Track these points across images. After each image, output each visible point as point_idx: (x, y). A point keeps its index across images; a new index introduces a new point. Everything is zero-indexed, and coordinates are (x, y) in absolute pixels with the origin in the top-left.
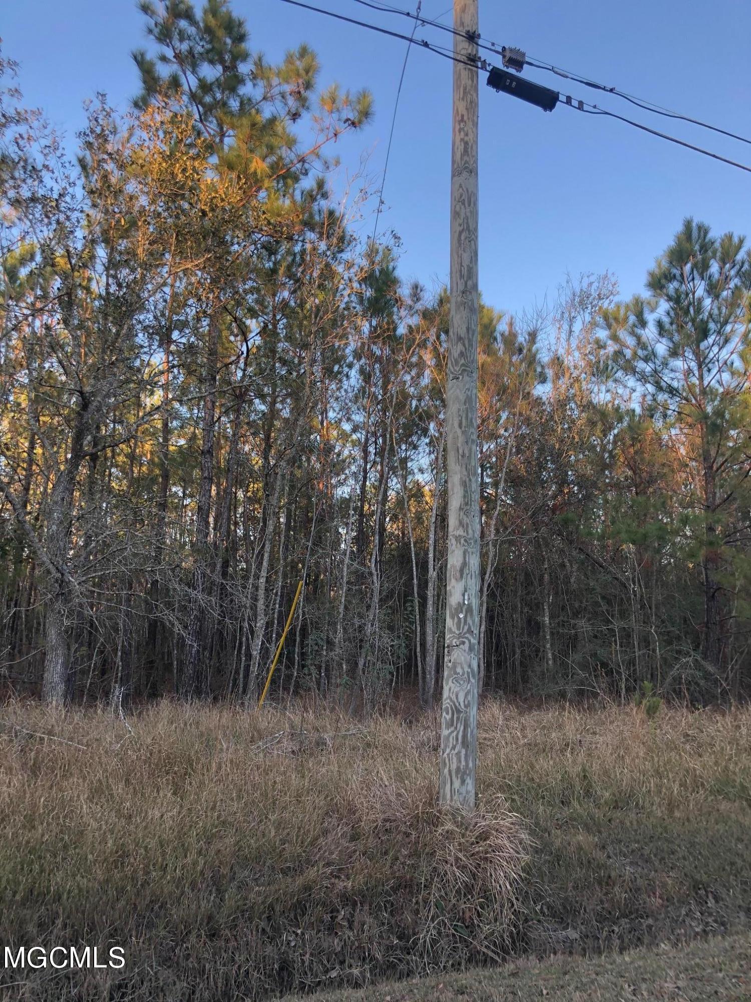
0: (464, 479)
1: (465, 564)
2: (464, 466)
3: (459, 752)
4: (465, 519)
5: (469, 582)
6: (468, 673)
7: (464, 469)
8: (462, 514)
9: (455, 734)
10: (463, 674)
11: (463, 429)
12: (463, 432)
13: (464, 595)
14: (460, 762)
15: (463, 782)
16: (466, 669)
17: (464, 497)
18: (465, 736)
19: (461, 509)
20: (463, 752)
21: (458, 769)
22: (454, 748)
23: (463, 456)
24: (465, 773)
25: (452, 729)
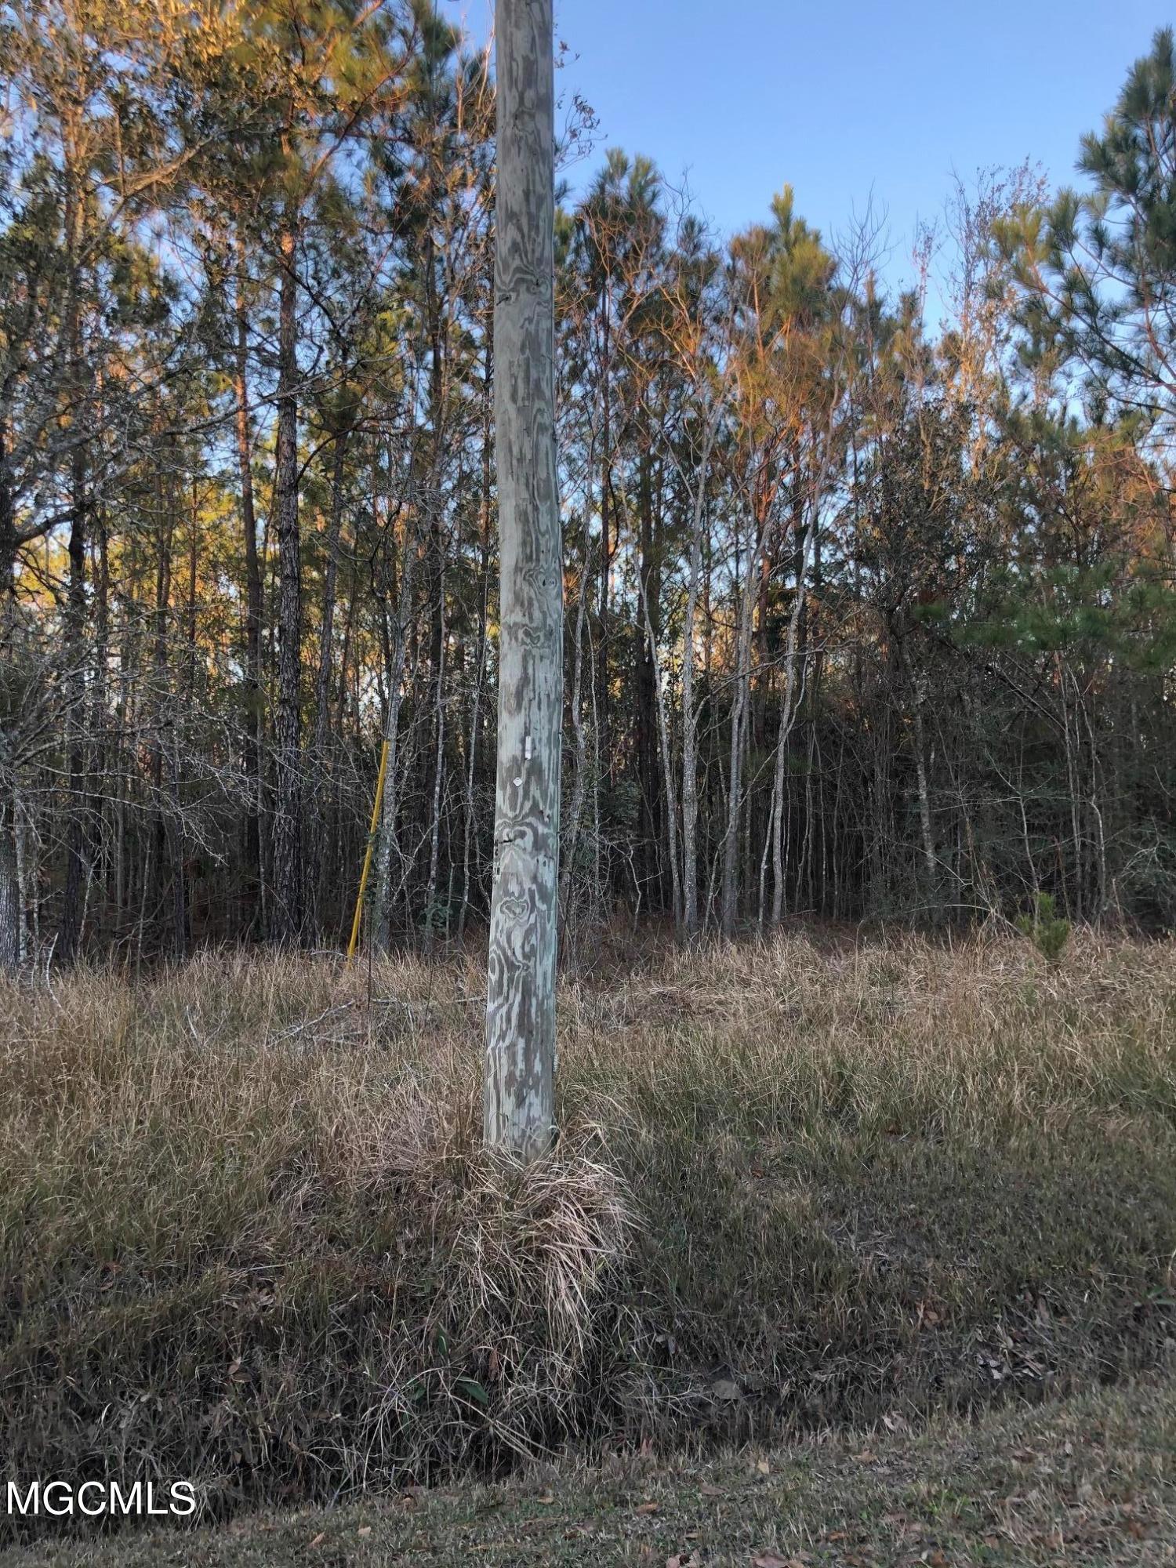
0: (523, 505)
1: (525, 680)
2: (523, 480)
3: (513, 1045)
4: (526, 588)
5: (535, 715)
6: (531, 892)
7: (523, 487)
8: (519, 579)
9: (504, 1009)
10: (521, 895)
11: (520, 403)
12: (519, 410)
13: (523, 742)
14: (514, 1063)
15: (520, 1101)
16: (528, 885)
17: (524, 543)
18: (524, 1013)
19: (517, 569)
20: (521, 1043)
21: (511, 1076)
22: (502, 1037)
23: (520, 460)
24: (524, 1084)
25: (501, 1000)
